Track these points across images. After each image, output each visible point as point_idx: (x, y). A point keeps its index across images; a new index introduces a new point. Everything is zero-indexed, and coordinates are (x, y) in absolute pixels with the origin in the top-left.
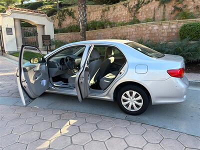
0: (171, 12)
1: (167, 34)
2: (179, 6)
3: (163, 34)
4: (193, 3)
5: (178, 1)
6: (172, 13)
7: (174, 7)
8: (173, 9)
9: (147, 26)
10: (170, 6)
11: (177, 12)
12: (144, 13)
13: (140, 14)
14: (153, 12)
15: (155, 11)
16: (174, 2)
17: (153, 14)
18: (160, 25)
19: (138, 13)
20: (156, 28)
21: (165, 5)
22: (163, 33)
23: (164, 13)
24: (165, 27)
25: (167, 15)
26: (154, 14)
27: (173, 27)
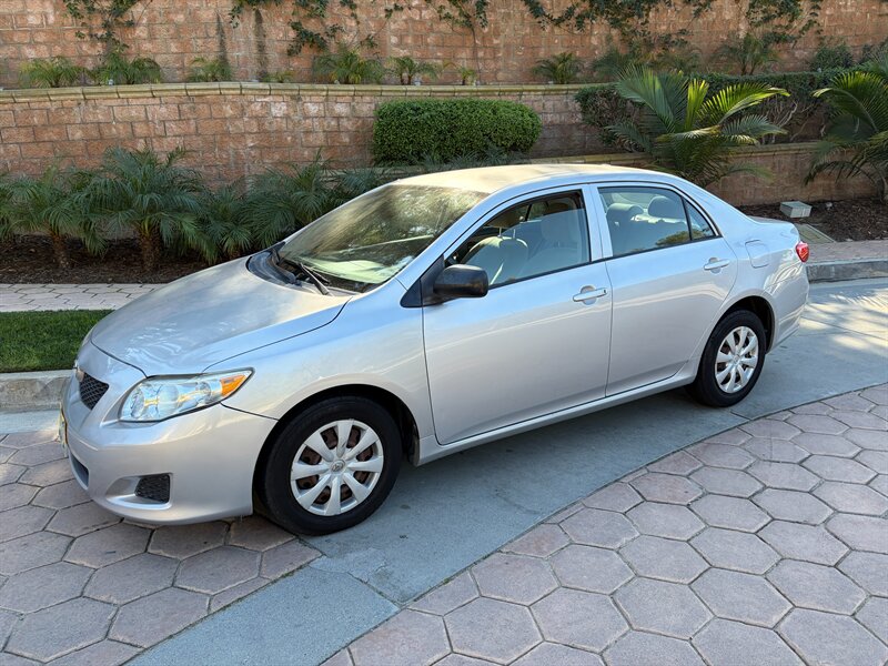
0: (285, 47)
1: (321, 135)
2: (312, 26)
3: (311, 138)
4: (354, 24)
5: (305, 6)
6: (290, 53)
7: (295, 27)
8: (292, 34)
9: (243, 101)
10: (280, 22)
11: (306, 51)
12: (162, 32)
13: (141, 32)
14: (213, 32)
15: (220, 30)
16: (289, 8)
17: (214, 45)
18: (293, 97)
19: (131, 24)
20: (279, 109)
21: (258, 13)
22: (307, 132)
23: (261, 48)
24: (313, 109)
25: (273, 55)
26: (222, 44)
27: (341, 109)
